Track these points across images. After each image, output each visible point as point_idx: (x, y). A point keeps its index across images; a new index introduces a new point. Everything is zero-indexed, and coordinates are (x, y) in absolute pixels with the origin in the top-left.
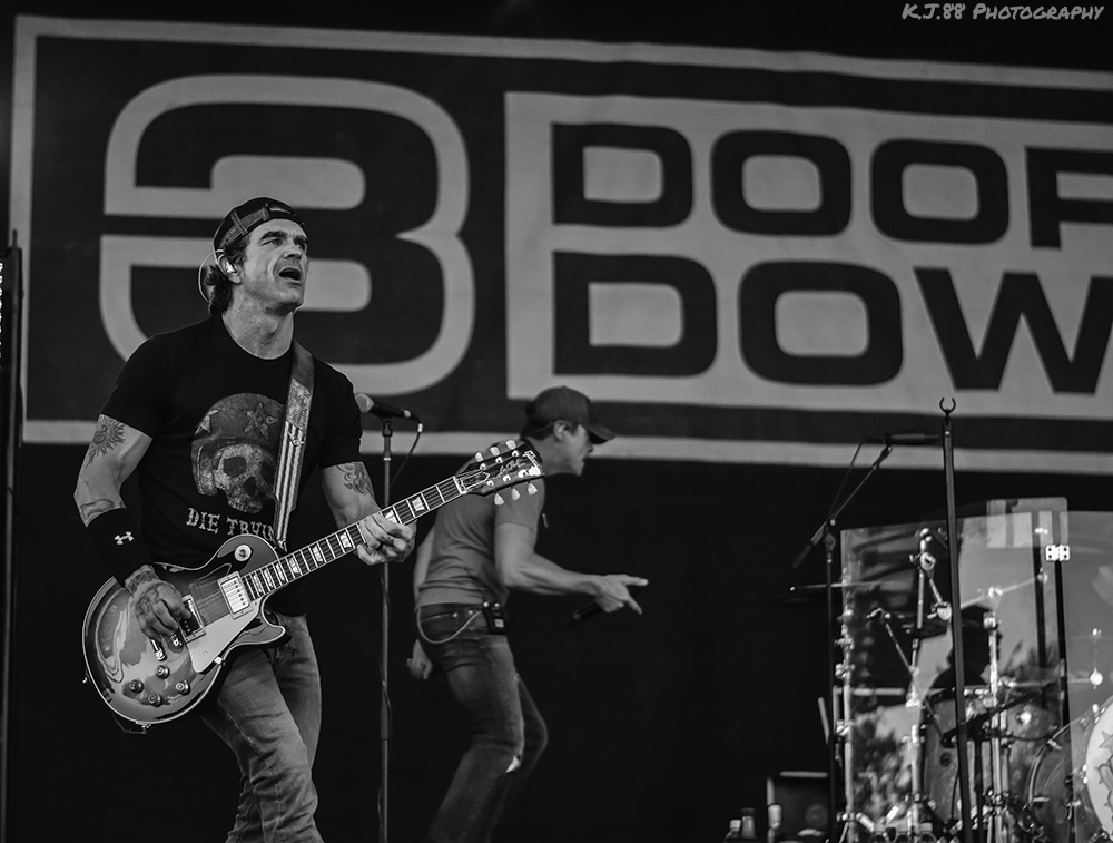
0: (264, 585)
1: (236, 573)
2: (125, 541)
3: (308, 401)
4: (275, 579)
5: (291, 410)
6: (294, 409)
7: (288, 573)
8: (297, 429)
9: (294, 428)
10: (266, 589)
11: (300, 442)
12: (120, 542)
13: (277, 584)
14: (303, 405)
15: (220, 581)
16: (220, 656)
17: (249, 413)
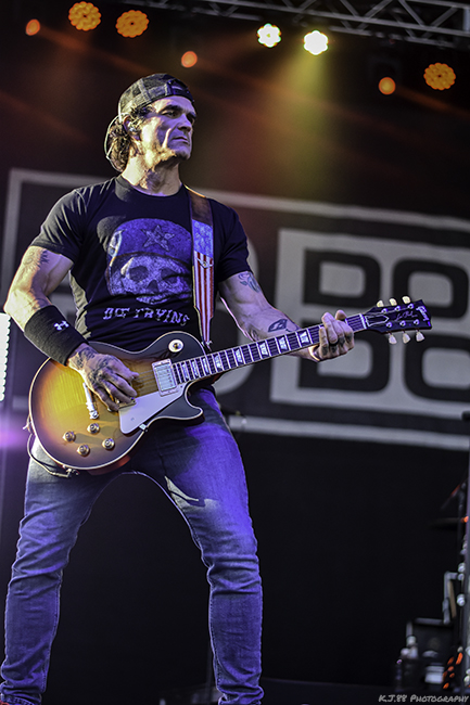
0: (190, 373)
1: (169, 361)
2: (63, 327)
3: (210, 234)
4: (201, 370)
5: (196, 242)
6: (199, 241)
7: (212, 367)
8: (205, 257)
9: (202, 255)
10: (191, 376)
11: (208, 265)
12: (59, 328)
13: (202, 373)
14: (206, 237)
15: (154, 365)
16: (145, 423)
17: (148, 233)
